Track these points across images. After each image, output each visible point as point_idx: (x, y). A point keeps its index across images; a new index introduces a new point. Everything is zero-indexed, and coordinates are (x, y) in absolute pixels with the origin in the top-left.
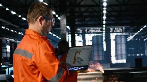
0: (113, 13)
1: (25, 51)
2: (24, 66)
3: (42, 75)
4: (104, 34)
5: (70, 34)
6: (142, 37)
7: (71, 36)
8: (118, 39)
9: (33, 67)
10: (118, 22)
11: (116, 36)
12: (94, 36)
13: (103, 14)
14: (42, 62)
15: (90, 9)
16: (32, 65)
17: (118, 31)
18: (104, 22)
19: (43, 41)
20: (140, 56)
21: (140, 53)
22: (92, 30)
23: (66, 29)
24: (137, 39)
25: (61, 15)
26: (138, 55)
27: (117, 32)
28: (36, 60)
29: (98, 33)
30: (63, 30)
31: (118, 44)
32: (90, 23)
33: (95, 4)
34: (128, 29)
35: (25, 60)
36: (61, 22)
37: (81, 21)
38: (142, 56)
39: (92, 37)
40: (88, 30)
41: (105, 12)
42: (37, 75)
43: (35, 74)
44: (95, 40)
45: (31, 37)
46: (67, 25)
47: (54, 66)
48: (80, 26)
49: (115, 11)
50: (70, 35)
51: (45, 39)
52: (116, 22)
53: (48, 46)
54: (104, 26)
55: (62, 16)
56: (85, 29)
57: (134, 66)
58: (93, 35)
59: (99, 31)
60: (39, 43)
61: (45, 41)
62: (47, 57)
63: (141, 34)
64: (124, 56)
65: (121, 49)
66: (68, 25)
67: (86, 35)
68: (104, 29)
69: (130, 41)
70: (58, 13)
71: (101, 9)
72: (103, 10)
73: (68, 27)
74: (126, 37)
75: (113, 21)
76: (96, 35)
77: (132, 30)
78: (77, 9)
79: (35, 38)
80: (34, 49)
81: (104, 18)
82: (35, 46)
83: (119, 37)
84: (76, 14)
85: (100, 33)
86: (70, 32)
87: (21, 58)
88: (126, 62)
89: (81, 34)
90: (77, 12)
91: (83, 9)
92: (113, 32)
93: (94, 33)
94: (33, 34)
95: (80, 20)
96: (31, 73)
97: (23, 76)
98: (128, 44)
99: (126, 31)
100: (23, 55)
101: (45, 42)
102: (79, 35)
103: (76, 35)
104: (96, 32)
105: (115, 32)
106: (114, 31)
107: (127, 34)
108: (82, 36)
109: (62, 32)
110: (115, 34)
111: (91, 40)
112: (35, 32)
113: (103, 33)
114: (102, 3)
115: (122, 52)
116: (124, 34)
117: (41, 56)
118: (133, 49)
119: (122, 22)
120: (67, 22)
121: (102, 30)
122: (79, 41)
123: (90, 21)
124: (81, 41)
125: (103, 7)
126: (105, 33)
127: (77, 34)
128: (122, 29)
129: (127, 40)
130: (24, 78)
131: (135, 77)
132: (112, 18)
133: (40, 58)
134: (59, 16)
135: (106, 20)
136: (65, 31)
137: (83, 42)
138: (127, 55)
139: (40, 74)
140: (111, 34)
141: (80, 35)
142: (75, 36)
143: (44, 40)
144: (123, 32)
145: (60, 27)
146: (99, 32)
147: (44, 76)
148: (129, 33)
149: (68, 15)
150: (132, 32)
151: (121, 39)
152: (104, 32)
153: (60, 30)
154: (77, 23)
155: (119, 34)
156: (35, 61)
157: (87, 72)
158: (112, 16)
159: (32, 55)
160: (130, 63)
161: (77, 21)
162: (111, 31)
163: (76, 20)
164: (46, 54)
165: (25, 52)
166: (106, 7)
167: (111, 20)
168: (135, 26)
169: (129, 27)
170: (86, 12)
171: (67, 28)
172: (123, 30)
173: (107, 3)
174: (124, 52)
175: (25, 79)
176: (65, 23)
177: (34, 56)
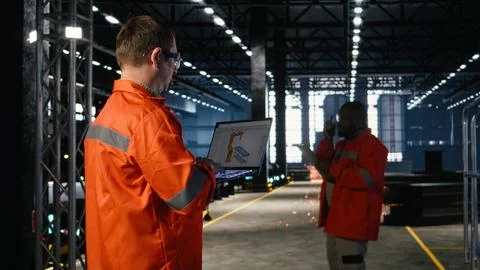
0: (376, 43)
1: (111, 132)
2: (108, 168)
3: (151, 189)
4: (352, 91)
5: (274, 89)
6: (444, 101)
7: (276, 96)
8: (387, 104)
9: (131, 170)
10: (387, 63)
11: (382, 96)
12: (328, 97)
13: (352, 44)
14: (152, 158)
15: (321, 33)
16: (128, 166)
17: (386, 85)
18: (354, 64)
19: (154, 108)
20: (437, 145)
21: (437, 140)
22: (324, 81)
23: (264, 79)
24: (430, 105)
25: (254, 46)
26: (432, 143)
27: (383, 88)
28: (137, 153)
29: (338, 89)
30: (257, 82)
31: (385, 115)
32: (320, 64)
33: (333, 20)
34: (411, 82)
35: (111, 153)
36: (254, 61)
37: (298, 61)
38: (442, 146)
39: (323, 98)
40: (315, 83)
41: (356, 39)
42: (139, 189)
43: (134, 187)
44: (331, 104)
45: (126, 99)
46: (267, 69)
47: (179, 169)
48: (297, 72)
49: (379, 37)
50: (273, 93)
51: (160, 103)
52: (381, 62)
53: (166, 121)
54: (354, 73)
55: (256, 49)
56: (308, 80)
57: (423, 169)
58: (326, 93)
59: (342, 84)
60: (146, 113)
61: (160, 107)
62: (164, 146)
63: (443, 92)
64: (398, 145)
65: (393, 129)
66: (270, 70)
67: (311, 93)
68: (353, 80)
69: (414, 108)
70: (247, 41)
71: (348, 31)
72: (351, 36)
73: (269, 73)
74: (406, 99)
75: (375, 60)
76: (332, 93)
77: (419, 85)
78: (290, 33)
79: (137, 100)
80: (133, 128)
81: (355, 53)
82: (135, 121)
83: (388, 99)
84: (289, 45)
85: (343, 89)
86: (272, 87)
87: (101, 149)
88: (403, 159)
89: (298, 90)
90: (290, 40)
91: (304, 33)
92: (374, 88)
93: (329, 89)
94: (132, 90)
95: (297, 58)
96: (124, 183)
97: (106, 191)
98: (409, 117)
99: (405, 85)
100: (107, 142)
101: (160, 110)
102: (292, 93)
103: (286, 92)
104: (335, 86)
105: (379, 88)
106: (378, 85)
107: (408, 92)
108: (301, 96)
109: (255, 86)
110: (380, 92)
111: (322, 104)
112: (135, 86)
113: (350, 89)
114: (352, 18)
115: (393, 134)
116: (400, 92)
117: (149, 144)
118: (420, 128)
119: (396, 63)
120: (267, 61)
121: (348, 82)
122: (294, 107)
123: (320, 59)
124: (297, 107)
125: (353, 27)
126: (355, 88)
127: (289, 89)
128: (396, 79)
129: (406, 107)
130: (108, 196)
131: (424, 195)
132: (373, 55)
133: (147, 149)
134: (249, 49)
135: (358, 60)
136: (262, 84)
137: (302, 111)
138: (404, 142)
139: (148, 186)
140: (369, 92)
141: (297, 93)
142: (285, 95)
143: (156, 107)
144: (396, 89)
145: (250, 74)
146: (340, 86)
147: (158, 192)
148: (413, 91)
149: (270, 44)
150: (418, 88)
151: (393, 104)
152: (353, 86)
153: (250, 82)
154: (288, 65)
155: (388, 92)
156: (134, 155)
157: (309, 180)
158: (374, 49)
159: (129, 141)
160: (411, 162)
161: (290, 61)
162: (369, 86)
163: (288, 57)
164: (161, 140)
165: (112, 135)
166: (360, 28)
167: (371, 59)
168: (428, 75)
169: (412, 75)
170: (311, 38)
171: (267, 77)
172: (397, 83)
173: (363, 18)
174: (398, 136)
175: (111, 199)
176: (263, 65)
177: (131, 144)
